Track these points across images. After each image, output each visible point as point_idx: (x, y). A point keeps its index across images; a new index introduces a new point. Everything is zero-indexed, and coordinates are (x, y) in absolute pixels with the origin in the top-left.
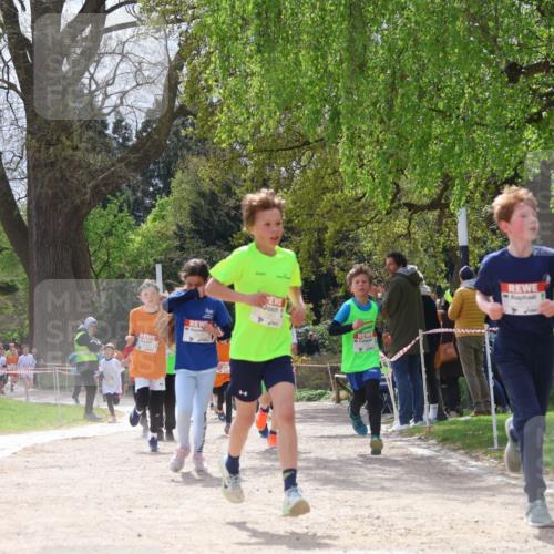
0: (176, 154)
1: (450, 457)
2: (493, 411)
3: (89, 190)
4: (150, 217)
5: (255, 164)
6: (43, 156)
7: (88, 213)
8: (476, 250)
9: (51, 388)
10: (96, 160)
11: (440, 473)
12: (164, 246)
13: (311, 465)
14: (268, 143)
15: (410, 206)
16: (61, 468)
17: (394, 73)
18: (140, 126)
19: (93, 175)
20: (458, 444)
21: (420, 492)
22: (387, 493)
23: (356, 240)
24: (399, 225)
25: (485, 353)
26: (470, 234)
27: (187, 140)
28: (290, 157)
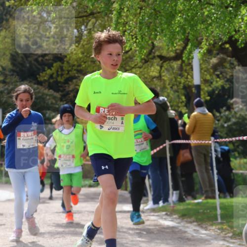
1: (187, 227)
2: (217, 196)
8: (206, 88)
11: (180, 238)
15: (161, 57)
20: (193, 219)
24: (154, 70)
25: (211, 157)
26: (201, 77)
27: (10, 9)
28: (81, 23)
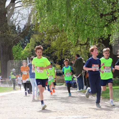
0: (31, 34)
3: (13, 42)
4: (26, 47)
5: (48, 36)
6: (2, 35)
7: (13, 47)
9: (6, 83)
10: (14, 35)
12: (29, 54)
13: (60, 99)
14: (50, 31)
15: (80, 44)
16: (9, 100)
17: (77, 16)
18: (23, 28)
19: (13, 39)
21: (83, 104)
22: (76, 104)
23: (69, 52)
24: (78, 48)
27: (33, 31)
28: (55, 34)
